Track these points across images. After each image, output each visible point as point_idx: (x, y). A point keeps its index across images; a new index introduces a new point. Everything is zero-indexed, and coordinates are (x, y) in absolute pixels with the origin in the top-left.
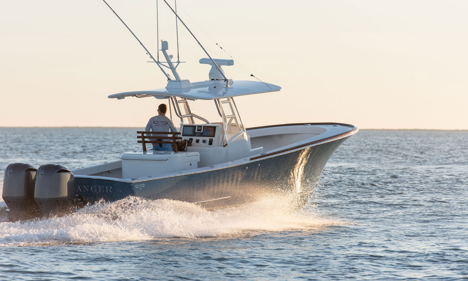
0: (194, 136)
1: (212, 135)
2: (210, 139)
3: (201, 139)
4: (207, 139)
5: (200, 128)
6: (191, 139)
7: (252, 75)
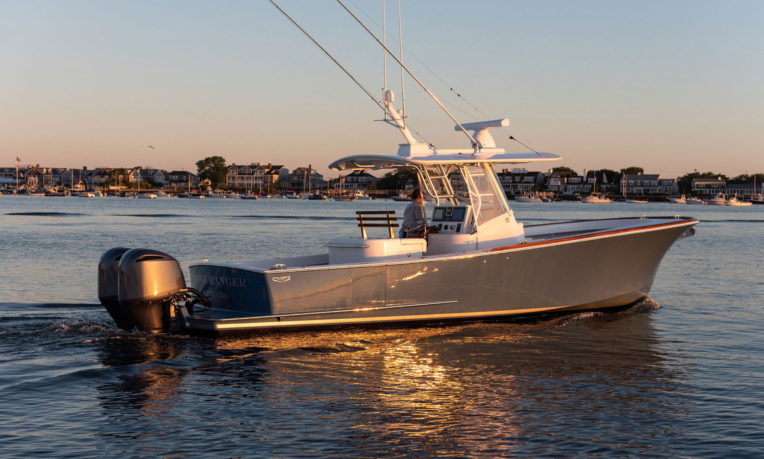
0: (444, 221)
1: (461, 219)
2: (458, 224)
3: (450, 224)
4: (455, 224)
5: (450, 210)
6: (441, 225)
7: (511, 138)
